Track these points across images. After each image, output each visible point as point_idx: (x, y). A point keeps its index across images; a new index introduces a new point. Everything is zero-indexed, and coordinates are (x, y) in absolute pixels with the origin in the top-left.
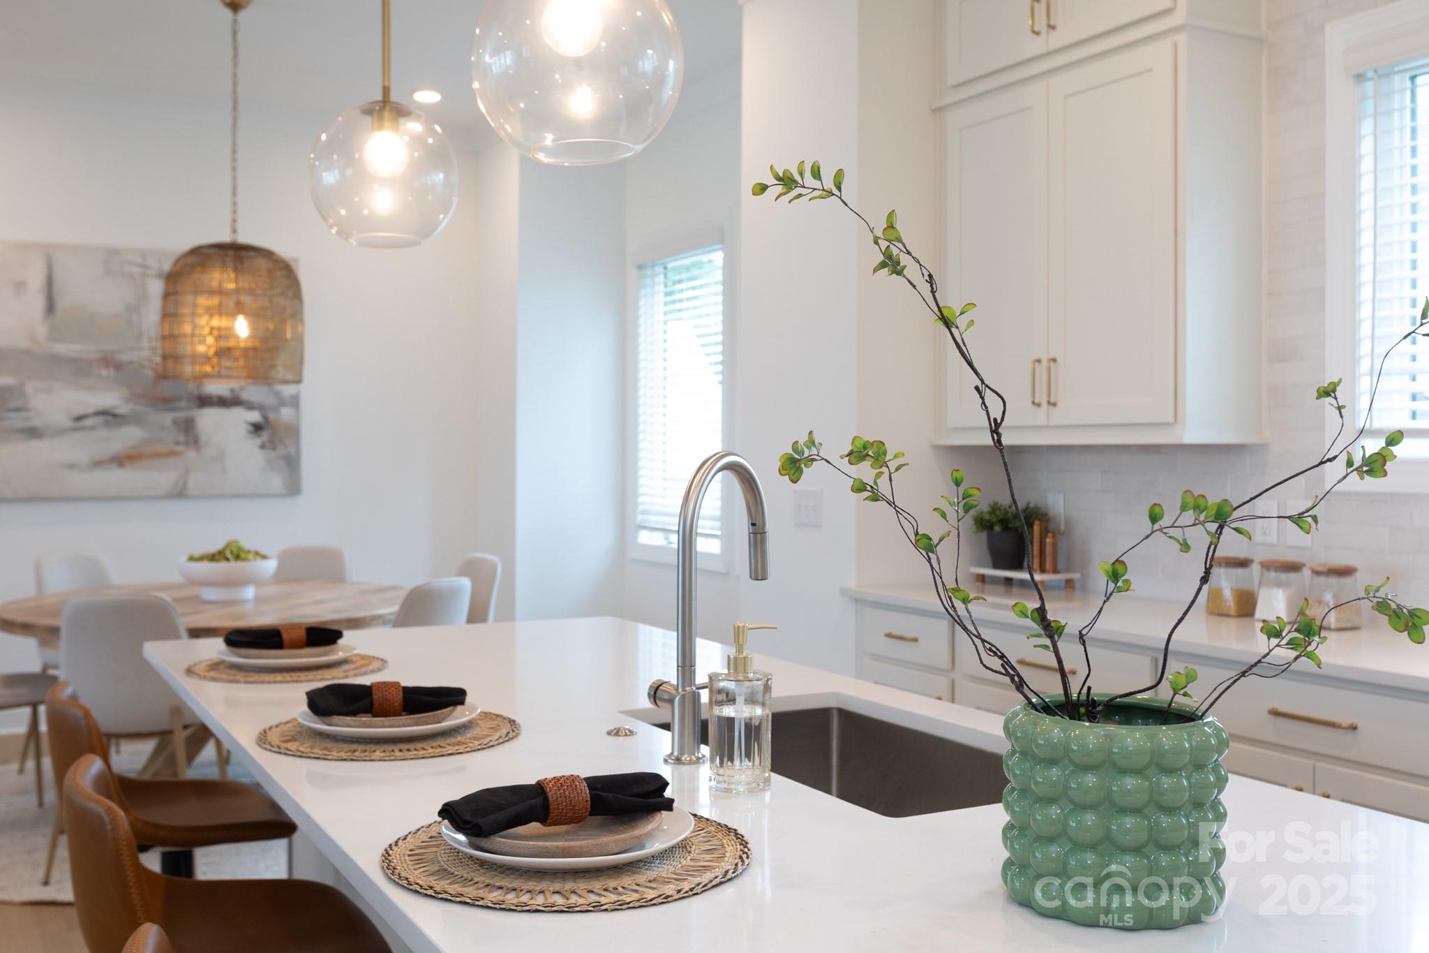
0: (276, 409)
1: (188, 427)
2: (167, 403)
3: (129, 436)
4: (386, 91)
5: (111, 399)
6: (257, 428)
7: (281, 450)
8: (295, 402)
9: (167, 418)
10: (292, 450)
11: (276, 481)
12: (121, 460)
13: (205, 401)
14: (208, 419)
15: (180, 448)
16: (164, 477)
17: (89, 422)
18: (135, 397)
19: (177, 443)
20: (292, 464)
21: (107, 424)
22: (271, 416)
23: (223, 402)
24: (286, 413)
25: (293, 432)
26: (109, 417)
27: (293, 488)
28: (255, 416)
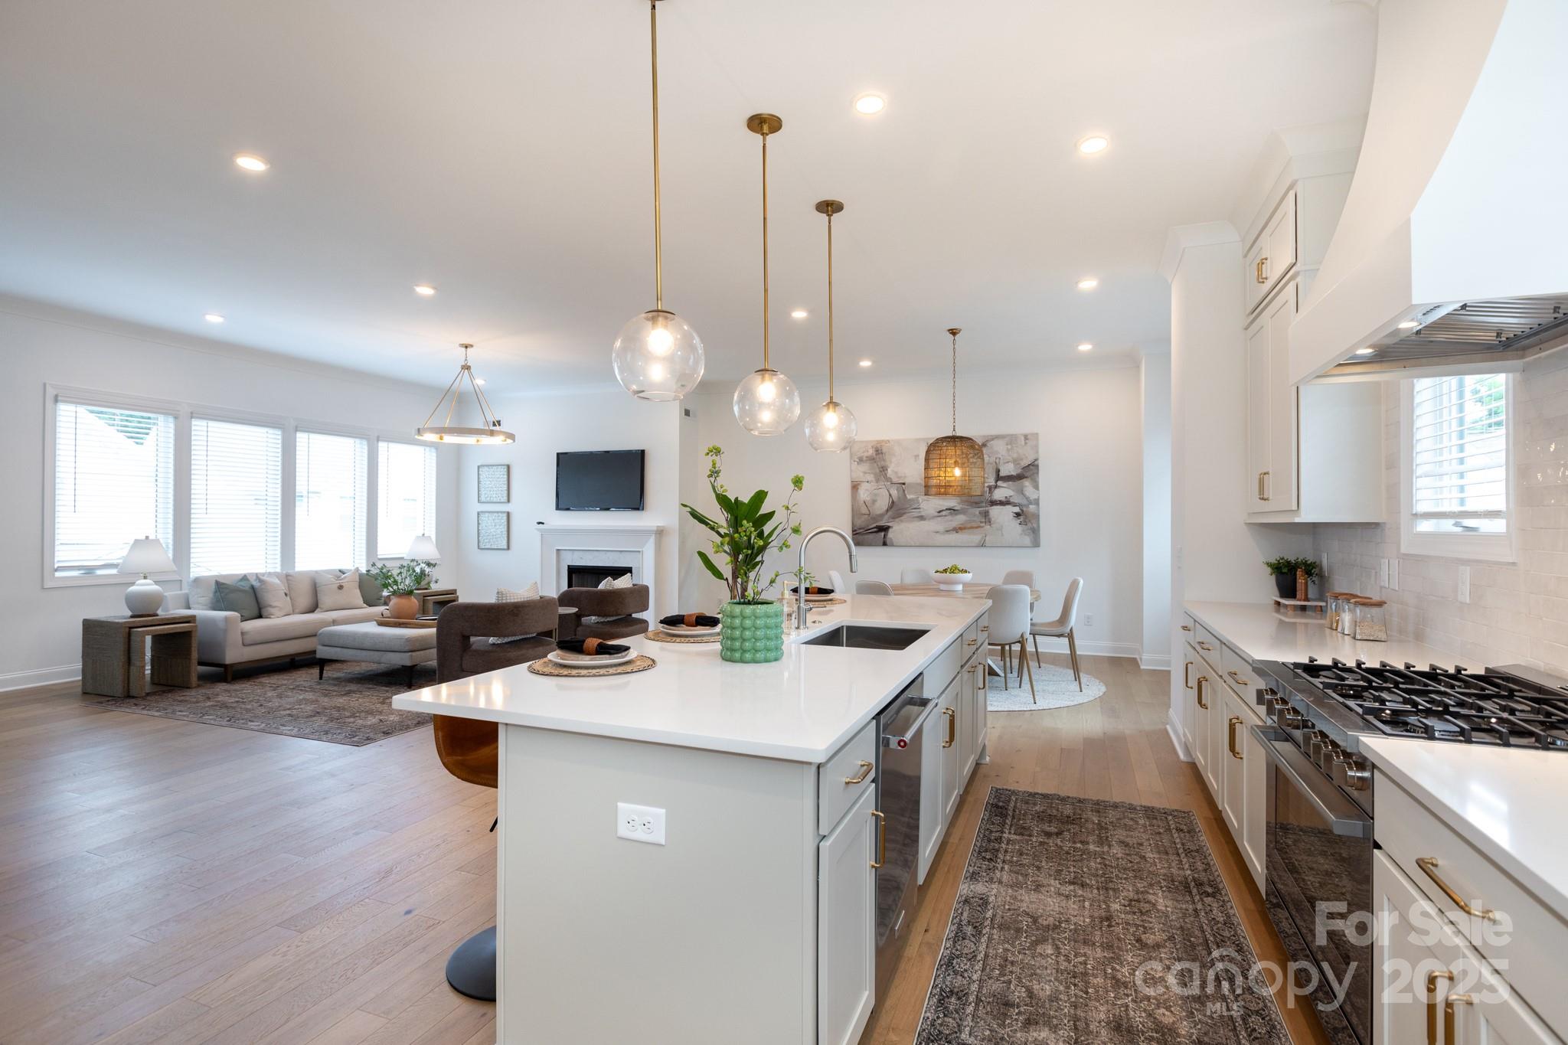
0: (1027, 506)
1: (986, 514)
2: (977, 504)
3: (960, 519)
4: (831, 398)
5: (952, 502)
6: (1018, 515)
7: (1029, 525)
8: (1037, 502)
9: (977, 511)
10: (1035, 526)
11: (1027, 540)
12: (957, 530)
13: (993, 503)
14: (995, 511)
15: (983, 524)
16: (975, 538)
17: (944, 513)
18: (962, 502)
19: (981, 522)
20: (1035, 532)
21: (951, 514)
22: (1024, 509)
23: (1002, 503)
24: (1032, 507)
25: (1037, 517)
26: (952, 510)
27: (1036, 543)
28: (1017, 509)
